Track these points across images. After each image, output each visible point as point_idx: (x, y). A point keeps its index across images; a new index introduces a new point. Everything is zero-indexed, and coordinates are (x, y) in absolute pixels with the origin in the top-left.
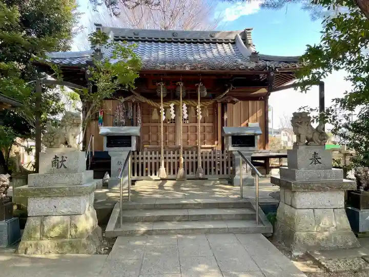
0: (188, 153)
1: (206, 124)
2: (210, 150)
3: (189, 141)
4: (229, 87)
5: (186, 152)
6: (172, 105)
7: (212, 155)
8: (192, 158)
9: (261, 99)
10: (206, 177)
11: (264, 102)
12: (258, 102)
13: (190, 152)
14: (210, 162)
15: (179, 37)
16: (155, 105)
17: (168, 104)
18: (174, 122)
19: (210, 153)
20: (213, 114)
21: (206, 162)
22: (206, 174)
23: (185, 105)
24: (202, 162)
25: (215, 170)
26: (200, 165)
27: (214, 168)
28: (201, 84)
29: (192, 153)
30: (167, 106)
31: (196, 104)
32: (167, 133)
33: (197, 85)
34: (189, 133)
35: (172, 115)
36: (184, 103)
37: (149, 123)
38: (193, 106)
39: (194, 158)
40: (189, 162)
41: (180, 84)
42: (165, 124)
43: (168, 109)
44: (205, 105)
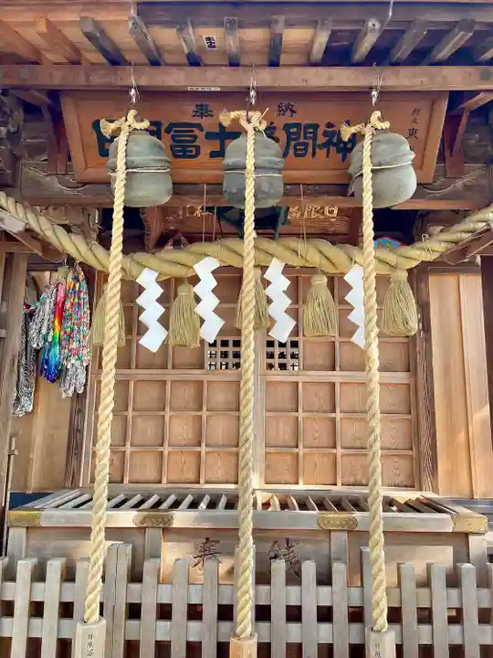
0: (294, 577)
2: (443, 557)
3: (301, 451)
5: (279, 568)
6: (205, 268)
8: (325, 614)
13: (309, 570)
17: (182, 257)
18: (236, 366)
23: (276, 268)
28: (375, 122)
29: (325, 579)
30: (183, 272)
32: (204, 413)
33: (353, 130)
34: (301, 414)
35: (202, 321)
36: (272, 256)
37: (129, 367)
38: (324, 273)
39: (340, 614)
40: (300, 646)
41: (243, 123)
42: (196, 374)
43: (183, 291)
44: (394, 267)
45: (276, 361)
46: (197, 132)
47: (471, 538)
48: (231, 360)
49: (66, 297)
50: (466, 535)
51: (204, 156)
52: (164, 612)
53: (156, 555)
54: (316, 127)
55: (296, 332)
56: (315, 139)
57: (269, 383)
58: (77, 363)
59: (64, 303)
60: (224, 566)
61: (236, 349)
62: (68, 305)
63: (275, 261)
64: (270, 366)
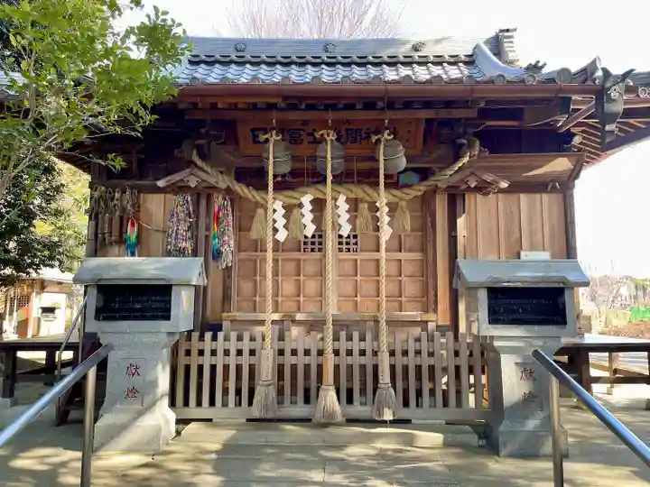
0: (350, 338)
1: (403, 255)
2: (417, 331)
3: (359, 299)
4: (470, 146)
5: (343, 334)
6: (306, 200)
7: (424, 345)
8: (363, 353)
9: (554, 190)
10: (405, 414)
11: (561, 196)
12: (545, 197)
13: (356, 335)
14: (419, 368)
15: (339, 53)
16: (258, 198)
17: (295, 194)
18: (320, 250)
19: (418, 340)
20: (423, 229)
21: (406, 368)
22: (406, 404)
23: (342, 199)
24: (393, 368)
25: (432, 392)
26: (385, 377)
27: (431, 385)
28: (386, 136)
29: (362, 339)
30: (295, 202)
31: (376, 194)
32: (302, 278)
33: (376, 137)
34: (359, 278)
35: (305, 226)
36: (339, 193)
37: (256, 251)
38: (366, 202)
39: (369, 352)
40: (352, 365)
41: (326, 136)
42: (296, 255)
43: (295, 211)
44: (401, 199)
45: (344, 247)
46: (302, 132)
47: (429, 323)
48: (317, 247)
49: (219, 210)
50: (427, 322)
51: (305, 144)
52: (294, 352)
53: (289, 330)
54: (361, 130)
55: (354, 229)
56: (360, 135)
57: (340, 260)
58: (228, 249)
59: (218, 213)
60: (320, 336)
61: (320, 240)
62: (221, 214)
63: (341, 195)
64: (341, 250)
